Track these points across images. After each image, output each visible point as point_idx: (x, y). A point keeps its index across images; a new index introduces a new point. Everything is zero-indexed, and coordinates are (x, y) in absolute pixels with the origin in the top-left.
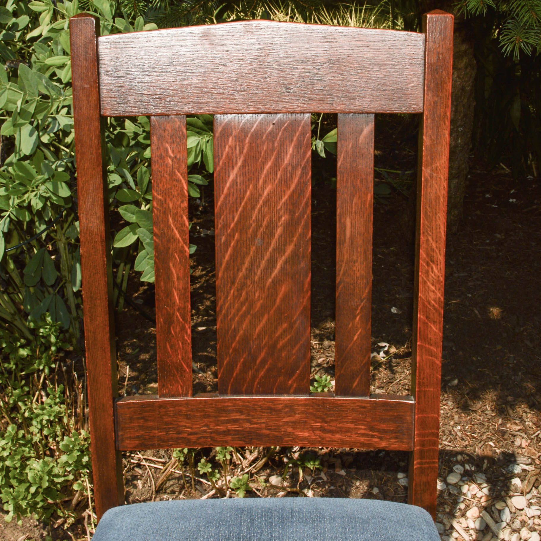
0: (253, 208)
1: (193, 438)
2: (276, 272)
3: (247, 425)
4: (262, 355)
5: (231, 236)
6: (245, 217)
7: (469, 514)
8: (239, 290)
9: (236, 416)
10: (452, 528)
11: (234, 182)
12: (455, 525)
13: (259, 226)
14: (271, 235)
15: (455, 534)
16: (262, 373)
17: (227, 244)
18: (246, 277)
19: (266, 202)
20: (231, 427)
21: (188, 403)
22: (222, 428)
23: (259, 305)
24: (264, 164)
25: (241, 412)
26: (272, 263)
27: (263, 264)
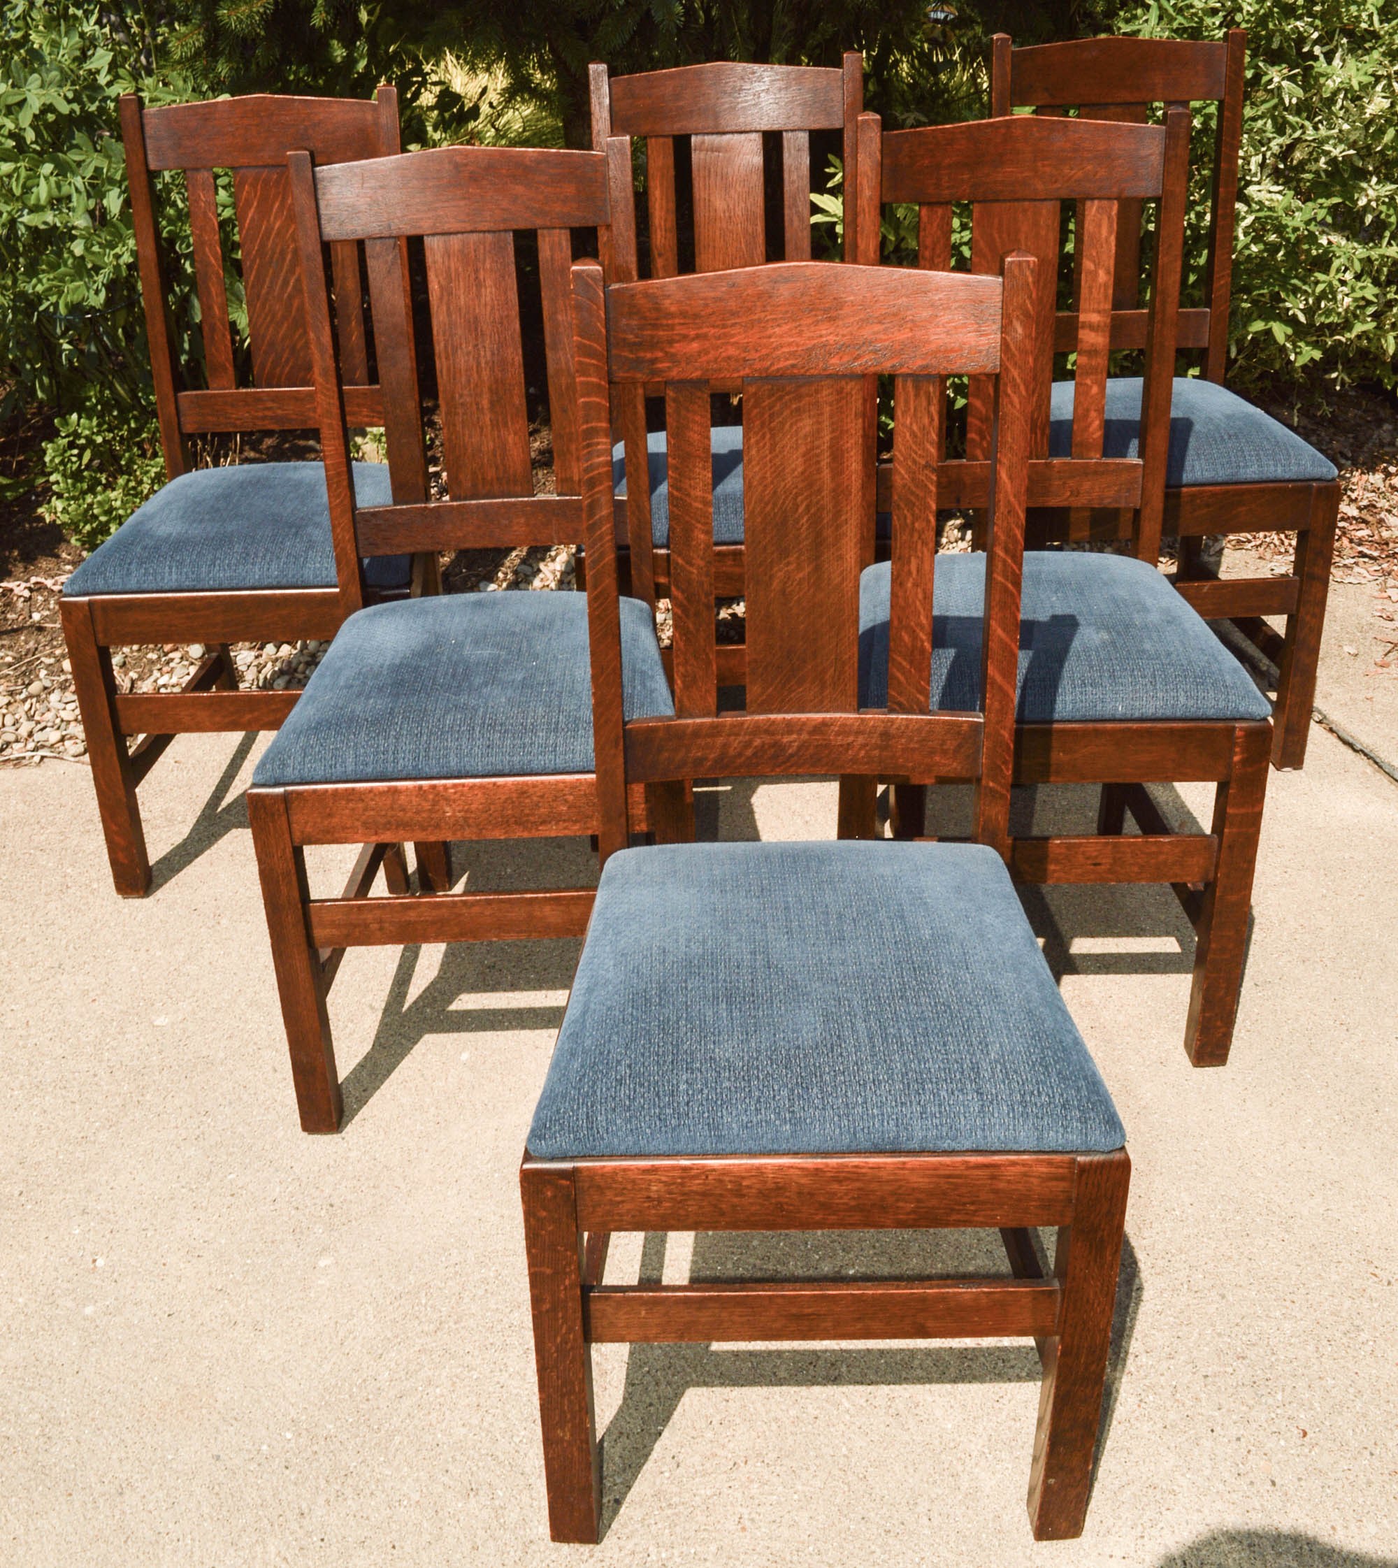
0: (268, 238)
1: (238, 422)
2: (290, 288)
3: (280, 412)
4: (285, 356)
5: (253, 261)
6: (263, 246)
7: (558, 559)
8: (264, 305)
9: (270, 404)
10: (539, 571)
11: (253, 220)
12: (542, 566)
13: (274, 253)
14: (284, 259)
15: (541, 575)
16: (287, 369)
17: (251, 267)
18: (268, 293)
19: (278, 234)
20: (267, 413)
21: (232, 394)
22: (260, 414)
23: (279, 315)
24: (273, 203)
25: (273, 401)
26: (286, 282)
27: (280, 282)
